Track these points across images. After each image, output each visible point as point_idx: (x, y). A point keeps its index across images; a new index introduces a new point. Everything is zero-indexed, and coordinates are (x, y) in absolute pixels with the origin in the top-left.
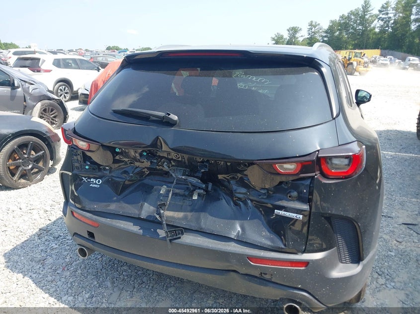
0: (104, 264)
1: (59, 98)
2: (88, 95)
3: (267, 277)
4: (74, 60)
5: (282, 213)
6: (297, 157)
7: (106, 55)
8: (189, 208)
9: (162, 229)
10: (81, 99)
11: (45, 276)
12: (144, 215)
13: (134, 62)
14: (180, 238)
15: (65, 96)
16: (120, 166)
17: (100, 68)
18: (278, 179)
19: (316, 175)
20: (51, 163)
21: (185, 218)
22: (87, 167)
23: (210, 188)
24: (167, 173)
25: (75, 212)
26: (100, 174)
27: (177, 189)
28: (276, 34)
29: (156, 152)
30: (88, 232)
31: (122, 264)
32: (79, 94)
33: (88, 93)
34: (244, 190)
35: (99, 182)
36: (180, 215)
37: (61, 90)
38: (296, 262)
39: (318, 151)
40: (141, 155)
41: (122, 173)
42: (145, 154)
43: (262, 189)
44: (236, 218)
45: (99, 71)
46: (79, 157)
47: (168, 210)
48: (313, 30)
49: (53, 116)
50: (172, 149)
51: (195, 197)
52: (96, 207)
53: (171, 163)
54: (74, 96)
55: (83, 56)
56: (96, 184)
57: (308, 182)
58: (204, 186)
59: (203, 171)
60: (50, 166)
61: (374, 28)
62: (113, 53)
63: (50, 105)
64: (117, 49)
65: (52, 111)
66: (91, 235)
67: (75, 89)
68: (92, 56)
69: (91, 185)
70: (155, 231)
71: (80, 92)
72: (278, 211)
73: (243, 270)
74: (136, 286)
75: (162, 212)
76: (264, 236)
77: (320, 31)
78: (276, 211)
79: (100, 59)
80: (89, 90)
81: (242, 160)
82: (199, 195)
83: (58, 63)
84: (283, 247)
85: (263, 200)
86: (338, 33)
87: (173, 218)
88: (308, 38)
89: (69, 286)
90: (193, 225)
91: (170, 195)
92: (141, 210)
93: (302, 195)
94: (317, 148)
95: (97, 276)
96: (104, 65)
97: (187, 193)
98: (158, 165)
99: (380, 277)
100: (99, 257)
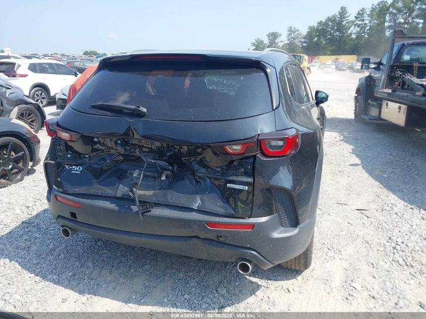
0: (85, 249)
1: (36, 103)
2: (66, 100)
3: (222, 239)
4: (50, 65)
5: (232, 186)
6: (242, 140)
7: (84, 59)
8: (158, 187)
9: (135, 205)
10: (59, 104)
11: (31, 260)
12: (119, 194)
13: (110, 64)
14: (150, 211)
15: (41, 101)
16: (98, 154)
17: (78, 73)
18: (229, 159)
19: (257, 154)
20: (31, 164)
21: (155, 195)
22: (69, 156)
23: (175, 170)
24: (139, 158)
25: (59, 196)
26: (80, 162)
27: (148, 172)
28: (257, 39)
29: (129, 140)
30: (71, 212)
31: (102, 248)
32: (57, 99)
33: (66, 98)
34: (203, 170)
35: (80, 168)
36: (151, 193)
37: (38, 95)
38: (244, 225)
39: (259, 135)
40: (116, 143)
41: (99, 160)
42: (119, 142)
43: (217, 167)
44: (197, 193)
45: (76, 76)
46: (62, 147)
47: (139, 189)
48: (292, 36)
49: (30, 120)
50: (141, 136)
51: (163, 178)
52: (77, 190)
53: (142, 150)
54: (52, 102)
55: (59, 61)
56: (77, 170)
57: (252, 160)
58: (171, 168)
59: (169, 154)
60: (30, 167)
61: (351, 34)
62: (91, 58)
63: (28, 109)
64: (95, 53)
65: (29, 115)
66: (73, 215)
67: (52, 94)
68: (69, 61)
69: (73, 172)
70: (129, 207)
71: (58, 97)
72: (230, 185)
73: (203, 235)
74: (115, 265)
75: (134, 190)
76: (219, 205)
77: (300, 37)
78: (228, 185)
79: (77, 64)
80: (67, 95)
81: (200, 143)
82: (167, 176)
83: (34, 68)
84: (234, 213)
85: (218, 177)
86: (316, 39)
87: (144, 195)
88: (287, 43)
89: (53, 267)
90: (162, 200)
91: (142, 176)
92: (117, 191)
93: (247, 171)
94: (258, 132)
95: (78, 258)
96: (81, 70)
97: (156, 175)
98: (131, 152)
99: (329, 251)
100: (80, 244)
